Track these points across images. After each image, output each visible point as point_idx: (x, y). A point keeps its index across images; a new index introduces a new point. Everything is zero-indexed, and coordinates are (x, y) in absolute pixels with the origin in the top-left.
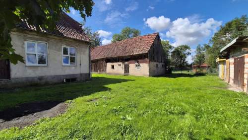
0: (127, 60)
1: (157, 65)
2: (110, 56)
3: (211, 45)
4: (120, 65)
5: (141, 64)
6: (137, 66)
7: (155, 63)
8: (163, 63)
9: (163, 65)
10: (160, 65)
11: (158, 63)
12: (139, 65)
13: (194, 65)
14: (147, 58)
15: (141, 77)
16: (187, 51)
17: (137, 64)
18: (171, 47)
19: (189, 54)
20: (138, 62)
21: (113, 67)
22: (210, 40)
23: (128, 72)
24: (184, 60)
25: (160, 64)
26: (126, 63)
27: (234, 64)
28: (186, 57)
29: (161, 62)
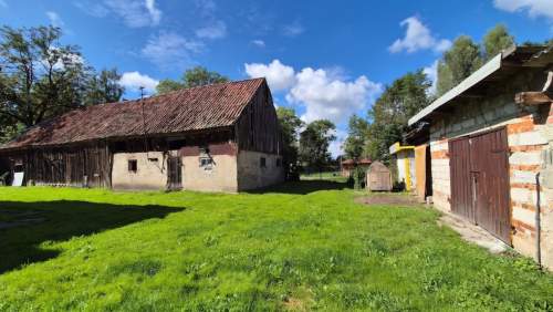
0: (177, 145)
1: (263, 161)
2: (123, 131)
3: (371, 121)
4: (156, 160)
5: (216, 158)
6: (204, 163)
7: (258, 156)
8: (278, 156)
9: (278, 160)
10: (270, 160)
11: (265, 156)
12: (211, 161)
13: (344, 160)
14: (233, 139)
15: (213, 195)
16: (331, 132)
17: (204, 156)
18: (298, 123)
19: (333, 138)
20: (207, 151)
21: (133, 166)
22: (369, 113)
23: (180, 181)
24: (325, 150)
25: (272, 156)
26: (175, 153)
27: (452, 154)
28: (327, 145)
29: (274, 152)
